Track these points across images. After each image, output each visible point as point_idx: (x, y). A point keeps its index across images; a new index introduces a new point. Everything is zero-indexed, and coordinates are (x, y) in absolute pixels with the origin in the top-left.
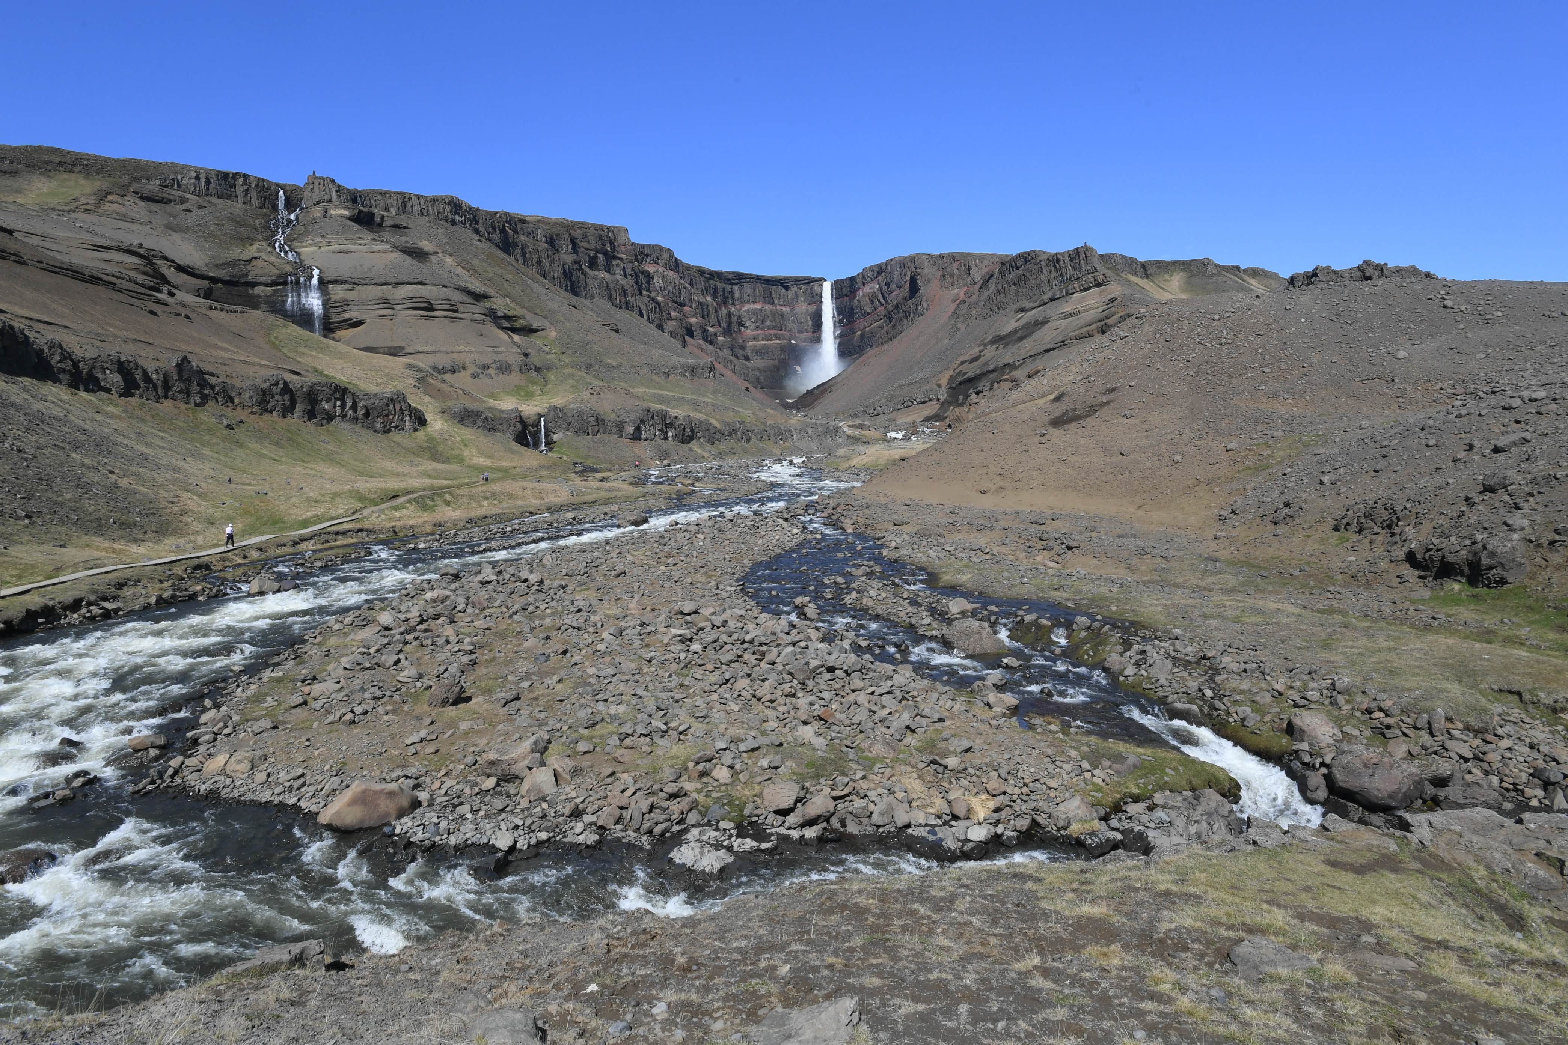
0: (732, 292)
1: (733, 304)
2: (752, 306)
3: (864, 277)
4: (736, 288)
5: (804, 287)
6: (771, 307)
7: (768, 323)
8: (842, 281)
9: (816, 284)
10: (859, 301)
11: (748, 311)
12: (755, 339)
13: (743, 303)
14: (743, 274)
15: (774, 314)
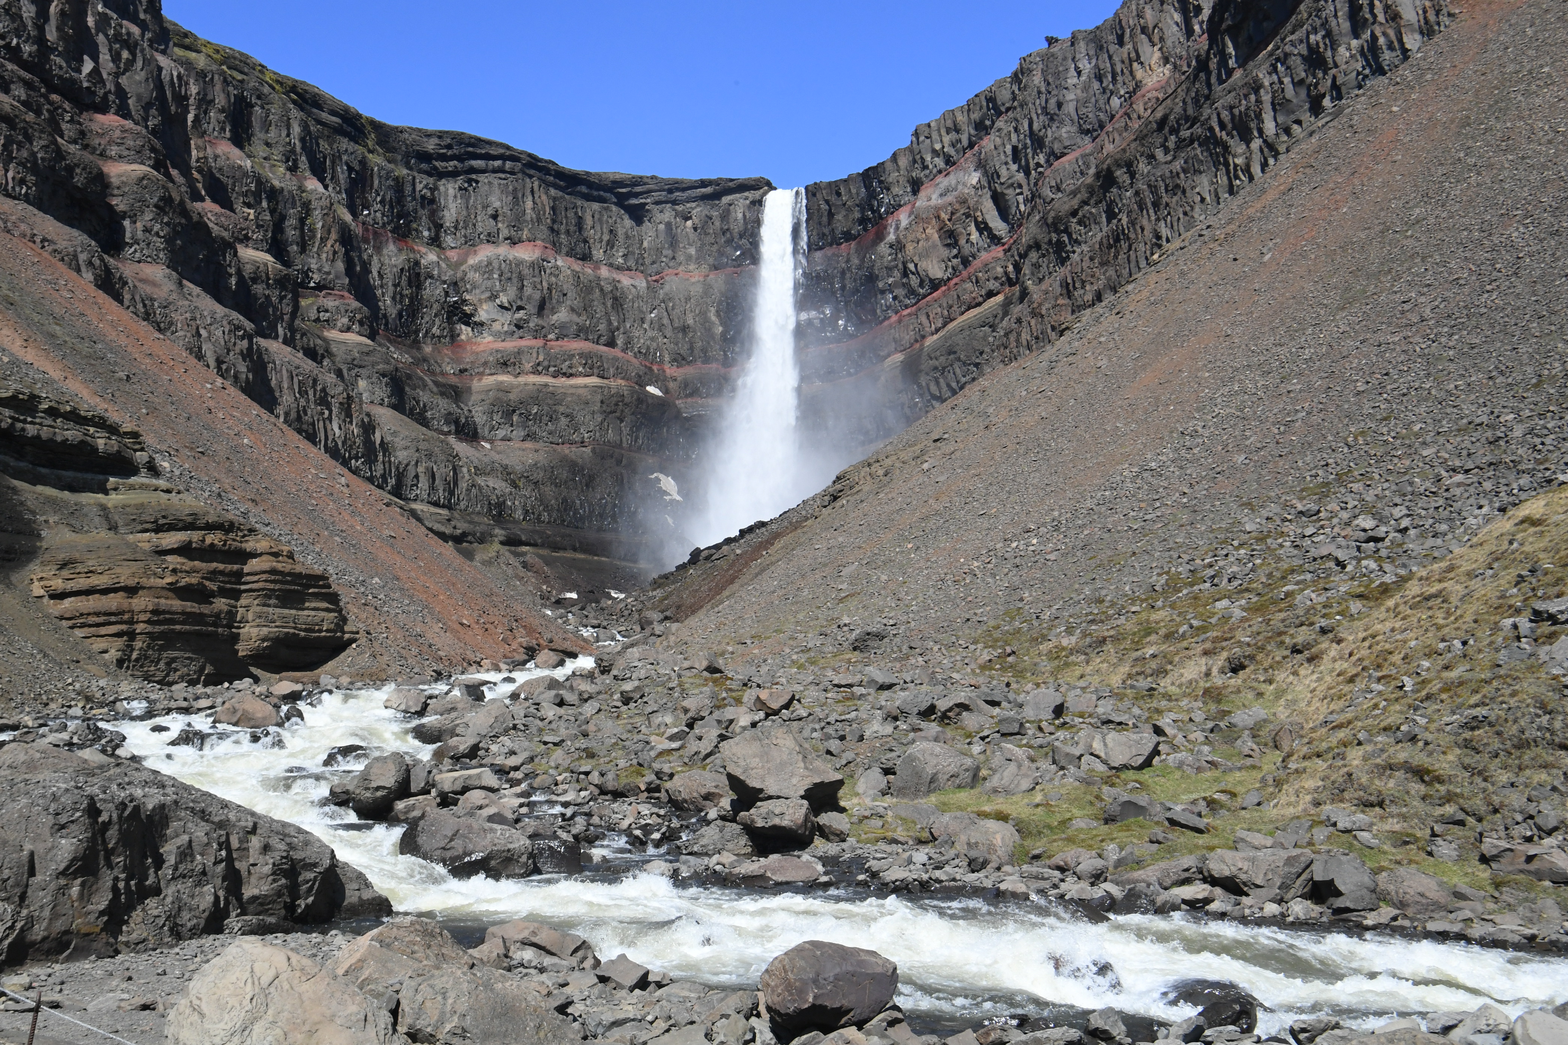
0: (431, 202)
1: (435, 242)
2: (503, 250)
3: (917, 160)
4: (449, 189)
5: (698, 211)
6: (577, 266)
7: (562, 315)
8: (835, 187)
9: (740, 203)
10: (898, 246)
11: (487, 268)
12: (504, 364)
13: (471, 243)
14: (478, 142)
15: (586, 288)
